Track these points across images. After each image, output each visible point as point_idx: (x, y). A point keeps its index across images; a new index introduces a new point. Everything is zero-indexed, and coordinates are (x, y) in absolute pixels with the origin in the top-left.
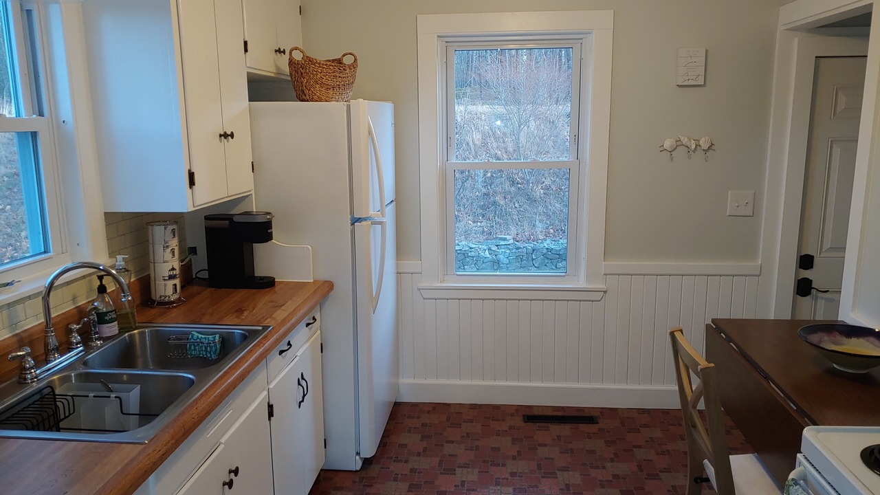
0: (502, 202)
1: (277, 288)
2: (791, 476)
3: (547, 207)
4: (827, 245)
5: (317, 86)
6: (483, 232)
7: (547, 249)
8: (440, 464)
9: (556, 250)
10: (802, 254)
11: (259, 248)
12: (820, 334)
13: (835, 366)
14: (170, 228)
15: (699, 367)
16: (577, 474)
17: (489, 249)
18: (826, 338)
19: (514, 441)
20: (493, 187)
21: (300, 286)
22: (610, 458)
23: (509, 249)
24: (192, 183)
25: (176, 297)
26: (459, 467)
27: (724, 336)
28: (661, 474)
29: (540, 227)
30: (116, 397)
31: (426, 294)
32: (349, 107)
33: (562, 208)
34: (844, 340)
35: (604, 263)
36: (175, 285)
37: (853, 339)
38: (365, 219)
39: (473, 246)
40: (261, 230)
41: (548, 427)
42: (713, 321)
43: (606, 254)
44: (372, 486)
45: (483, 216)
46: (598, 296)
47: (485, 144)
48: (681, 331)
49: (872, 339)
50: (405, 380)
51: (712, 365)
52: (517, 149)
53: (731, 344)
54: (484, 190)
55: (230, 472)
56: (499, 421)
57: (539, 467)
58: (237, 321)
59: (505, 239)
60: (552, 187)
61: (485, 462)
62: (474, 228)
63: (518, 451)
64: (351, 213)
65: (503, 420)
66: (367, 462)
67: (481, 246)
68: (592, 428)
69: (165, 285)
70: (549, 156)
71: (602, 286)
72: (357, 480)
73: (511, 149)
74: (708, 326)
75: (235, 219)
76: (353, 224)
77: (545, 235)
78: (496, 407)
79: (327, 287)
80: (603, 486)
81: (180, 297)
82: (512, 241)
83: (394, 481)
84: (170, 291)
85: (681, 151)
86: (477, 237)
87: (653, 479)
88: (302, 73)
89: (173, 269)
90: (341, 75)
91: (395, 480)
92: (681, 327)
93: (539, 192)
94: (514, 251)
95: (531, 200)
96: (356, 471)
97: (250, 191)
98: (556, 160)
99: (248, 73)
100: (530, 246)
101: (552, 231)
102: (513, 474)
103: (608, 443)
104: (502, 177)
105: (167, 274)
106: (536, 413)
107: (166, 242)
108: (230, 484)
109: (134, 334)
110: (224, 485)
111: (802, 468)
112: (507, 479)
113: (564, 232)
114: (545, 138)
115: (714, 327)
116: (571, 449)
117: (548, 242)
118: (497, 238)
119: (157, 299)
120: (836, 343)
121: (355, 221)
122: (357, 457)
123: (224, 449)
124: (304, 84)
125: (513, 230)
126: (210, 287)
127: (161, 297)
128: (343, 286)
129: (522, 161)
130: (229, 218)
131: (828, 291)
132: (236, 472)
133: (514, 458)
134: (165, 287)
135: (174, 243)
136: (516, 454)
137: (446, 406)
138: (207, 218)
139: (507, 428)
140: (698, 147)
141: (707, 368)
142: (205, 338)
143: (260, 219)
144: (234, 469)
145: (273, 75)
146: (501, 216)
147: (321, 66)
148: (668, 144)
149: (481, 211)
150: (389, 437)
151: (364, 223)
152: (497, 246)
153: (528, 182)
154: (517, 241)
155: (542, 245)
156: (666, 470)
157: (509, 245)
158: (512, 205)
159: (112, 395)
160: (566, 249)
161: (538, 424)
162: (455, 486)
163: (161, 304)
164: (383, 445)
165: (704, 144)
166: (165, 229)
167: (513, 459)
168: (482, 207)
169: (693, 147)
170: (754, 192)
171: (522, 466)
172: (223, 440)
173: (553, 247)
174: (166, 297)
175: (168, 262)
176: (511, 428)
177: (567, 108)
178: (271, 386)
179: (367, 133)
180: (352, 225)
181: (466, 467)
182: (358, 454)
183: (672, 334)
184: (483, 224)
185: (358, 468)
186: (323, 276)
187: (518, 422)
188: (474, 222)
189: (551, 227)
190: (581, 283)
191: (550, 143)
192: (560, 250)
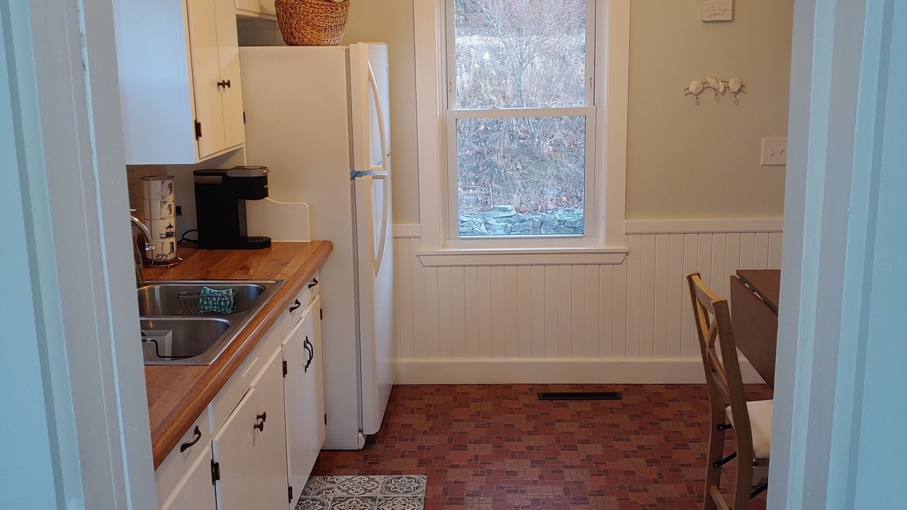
0: (500, 163)
1: (273, 248)
3: (558, 168)
5: (309, 28)
6: (478, 201)
7: (559, 221)
8: (450, 441)
9: (571, 223)
11: (253, 206)
14: (167, 182)
15: (712, 301)
16: (599, 446)
17: (486, 223)
19: (529, 418)
20: (488, 143)
21: (298, 247)
22: (636, 431)
23: (511, 222)
24: (198, 133)
25: (172, 256)
26: (470, 443)
27: (748, 286)
28: (690, 444)
29: (550, 193)
30: (152, 341)
31: (426, 261)
32: (348, 51)
33: (577, 169)
35: (625, 221)
36: (172, 243)
38: (365, 173)
39: (465, 219)
40: (256, 186)
41: (567, 404)
42: (738, 272)
43: (628, 211)
44: (378, 463)
45: (476, 181)
46: (619, 258)
47: (476, 88)
48: (699, 275)
50: (404, 360)
52: (519, 92)
53: (755, 293)
54: (477, 148)
55: (258, 417)
56: (511, 399)
57: (558, 441)
58: (246, 277)
59: (505, 210)
60: (564, 142)
61: (500, 438)
62: (465, 197)
63: (534, 427)
64: (350, 166)
65: (516, 399)
66: (370, 440)
67: (475, 219)
68: (615, 403)
69: (163, 243)
70: (560, 102)
71: (623, 248)
72: (361, 458)
73: (509, 94)
74: (732, 277)
75: (230, 174)
76: (353, 179)
77: (557, 203)
78: (508, 387)
79: (327, 247)
80: (627, 456)
81: (176, 258)
82: (514, 212)
83: (401, 457)
84: (167, 249)
85: (709, 94)
86: (469, 208)
87: (681, 449)
88: (291, 14)
89: (170, 226)
90: (333, 15)
91: (403, 456)
92: (698, 271)
93: (547, 148)
94: (517, 224)
95: (539, 160)
96: (359, 450)
97: (241, 144)
98: (568, 106)
99: (237, 15)
100: (537, 218)
101: (564, 198)
102: (530, 448)
103: (632, 417)
104: (499, 130)
105: (164, 231)
106: (552, 391)
107: (163, 198)
108: (261, 427)
109: (144, 290)
110: (255, 428)
112: (524, 452)
113: (580, 200)
114: (554, 79)
115: (739, 278)
116: (593, 425)
117: (561, 211)
118: (496, 208)
119: (154, 258)
121: (355, 175)
122: (360, 435)
123: (254, 392)
124: (293, 26)
125: (516, 198)
126: (201, 248)
127: (158, 256)
128: (343, 246)
129: (525, 108)
130: (223, 173)
132: (264, 417)
133: (530, 433)
134: (162, 245)
135: (170, 199)
136: (532, 429)
137: (452, 387)
138: (196, 173)
139: (521, 406)
140: (727, 89)
141: (719, 302)
142: (218, 293)
143: (255, 174)
144: (262, 414)
145: (257, 16)
146: (499, 181)
147: (313, 5)
148: (694, 86)
149: (474, 174)
150: (390, 418)
151: (364, 177)
152: (496, 218)
153: (533, 137)
154: (521, 212)
155: (553, 217)
156: (696, 440)
157: (511, 217)
158: (512, 166)
159: (148, 339)
160: (583, 220)
161: (555, 401)
162: (469, 460)
163: (158, 263)
164: (385, 424)
165: (734, 86)
166: (163, 183)
167: (529, 435)
168: (475, 170)
169: (722, 89)
171: (538, 440)
172: (253, 384)
173: (566, 218)
174: (163, 256)
175: (165, 219)
176: (526, 405)
177: (580, 39)
178: (284, 343)
179: (367, 78)
180: (351, 180)
181: (478, 443)
182: (361, 431)
183: (690, 278)
184: (476, 192)
185: (361, 446)
186: (321, 236)
187: (534, 400)
188: (464, 189)
189: (564, 193)
190: (601, 245)
191: (561, 86)
192: (575, 222)
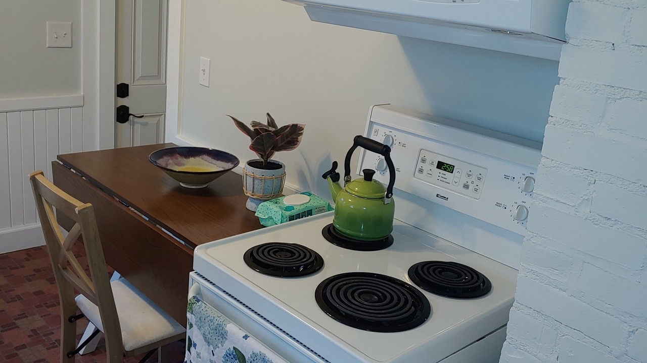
2: (190, 295)
4: (139, 74)
10: (119, 84)
12: (166, 158)
13: (182, 184)
15: (77, 208)
18: (170, 161)
27: (75, 172)
28: (17, 322)
34: (184, 160)
37: (191, 159)
42: (58, 157)
48: (42, 173)
49: (205, 157)
51: (90, 205)
53: (84, 178)
74: (53, 163)
87: (10, 329)
111: (195, 285)
115: (62, 163)
120: (179, 164)
131: (143, 116)
141: (85, 209)
156: (22, 316)
170: (71, 23)
183: (33, 179)
